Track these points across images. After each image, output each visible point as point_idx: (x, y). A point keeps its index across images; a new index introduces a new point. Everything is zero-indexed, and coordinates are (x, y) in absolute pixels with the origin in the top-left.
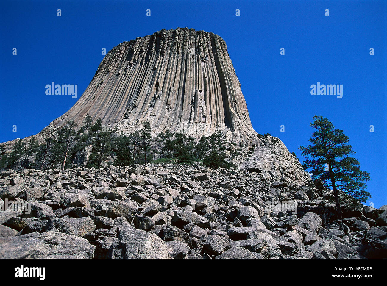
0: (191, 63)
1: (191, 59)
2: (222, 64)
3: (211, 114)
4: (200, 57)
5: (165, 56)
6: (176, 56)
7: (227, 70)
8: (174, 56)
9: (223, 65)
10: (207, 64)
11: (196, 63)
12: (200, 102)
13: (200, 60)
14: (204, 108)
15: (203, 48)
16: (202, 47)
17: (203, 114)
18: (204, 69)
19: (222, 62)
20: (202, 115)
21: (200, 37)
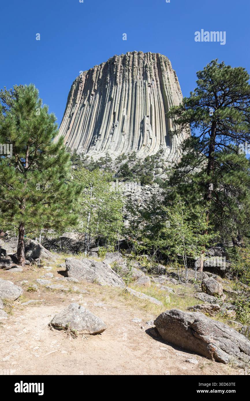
0: (140, 90)
1: (139, 86)
2: (166, 87)
3: (156, 136)
4: (147, 83)
5: (118, 85)
6: (127, 85)
7: (170, 93)
8: (126, 84)
9: (167, 89)
10: (153, 89)
11: (144, 90)
12: (147, 127)
13: (147, 87)
14: (151, 131)
15: (150, 73)
16: (149, 71)
17: (150, 136)
18: (151, 94)
19: (166, 85)
20: (149, 138)
21: (147, 60)
